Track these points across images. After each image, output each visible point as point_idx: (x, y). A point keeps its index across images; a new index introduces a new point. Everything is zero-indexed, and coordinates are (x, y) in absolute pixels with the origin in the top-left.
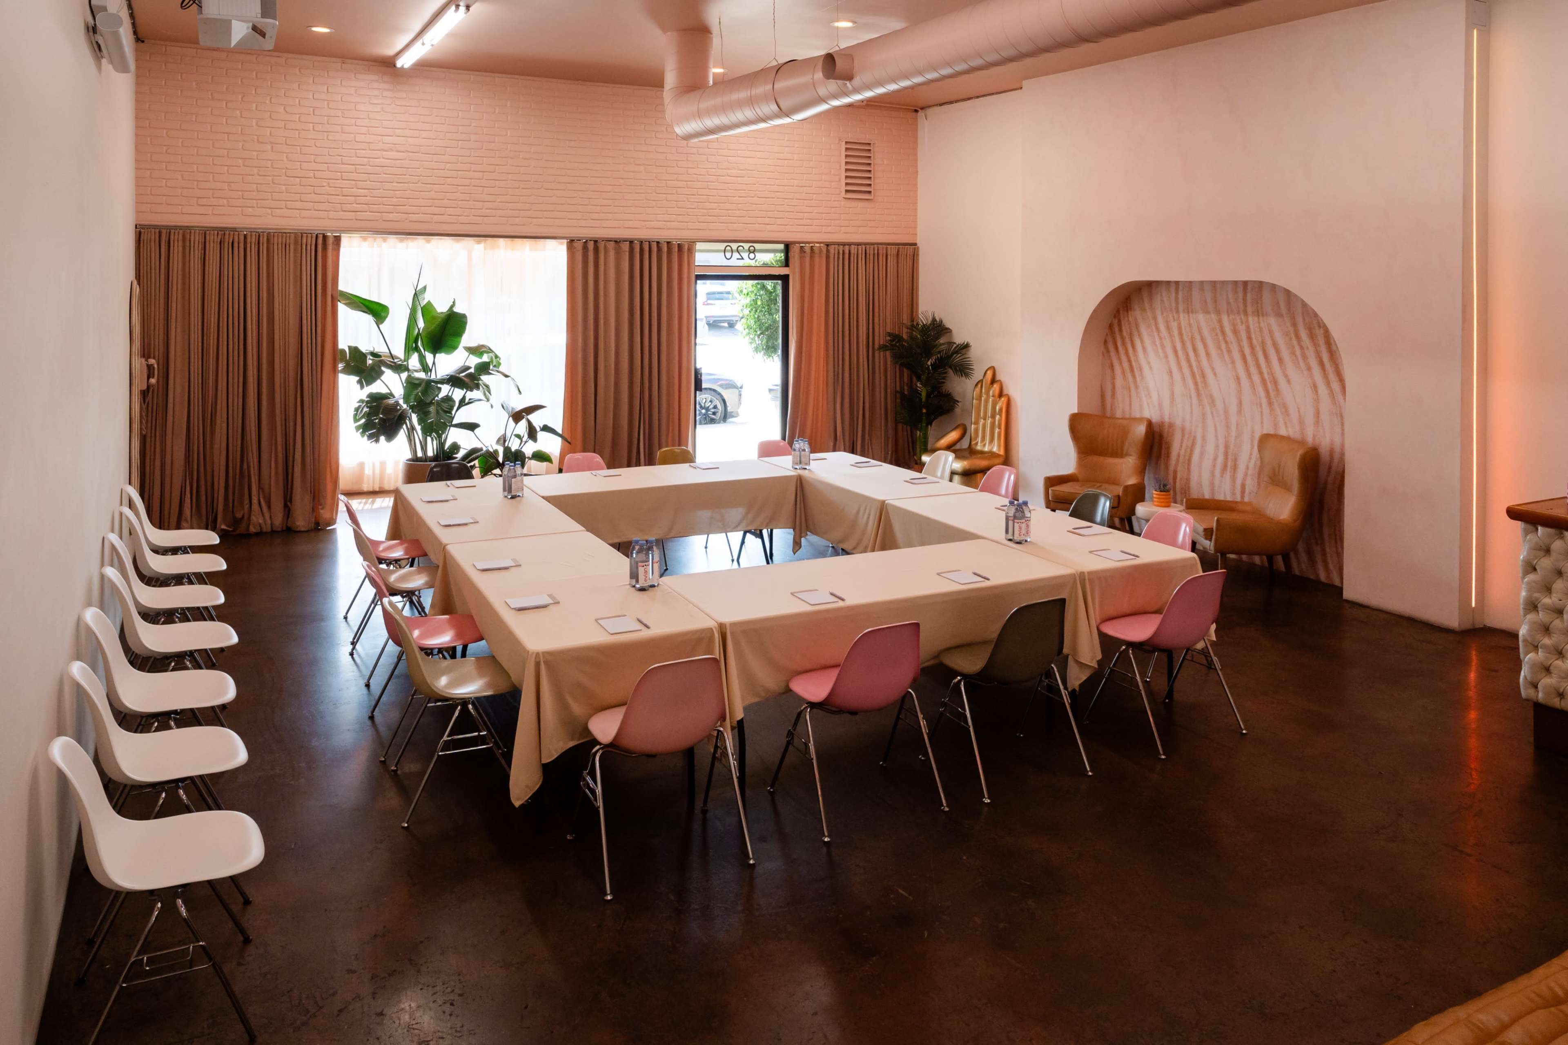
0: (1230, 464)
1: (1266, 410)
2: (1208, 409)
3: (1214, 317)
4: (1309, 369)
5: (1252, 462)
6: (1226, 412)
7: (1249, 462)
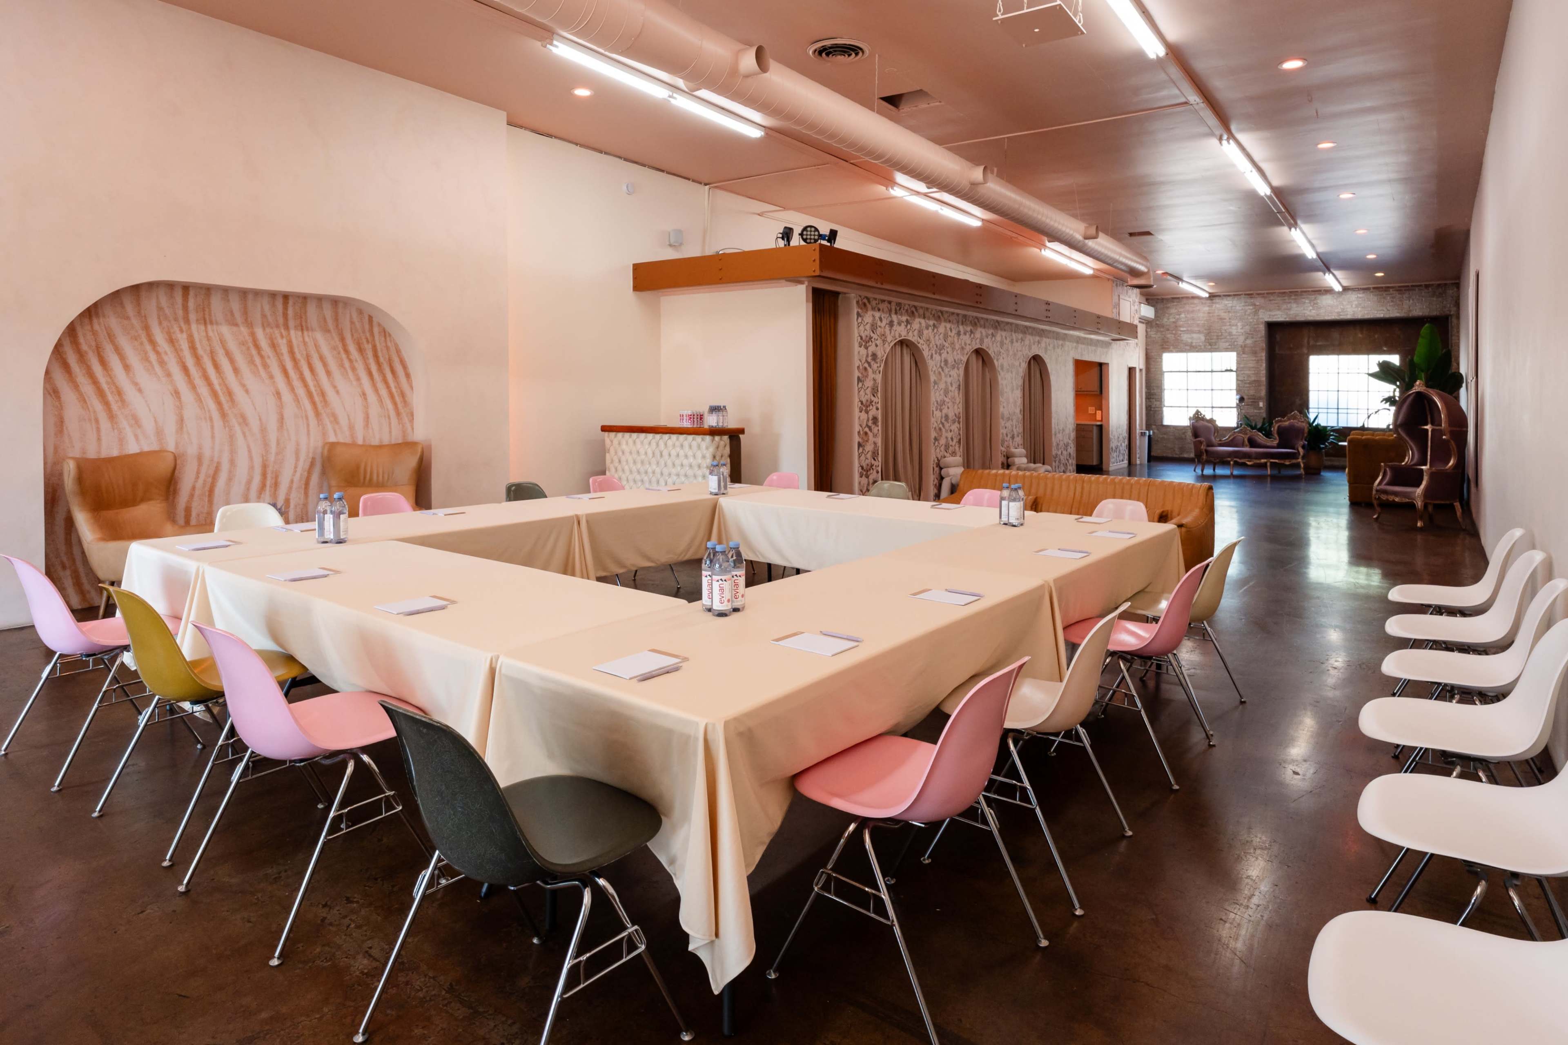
0: (269, 482)
1: (313, 421)
2: (237, 429)
3: (244, 330)
4: (358, 379)
5: (298, 475)
6: (263, 430)
7: (294, 475)
